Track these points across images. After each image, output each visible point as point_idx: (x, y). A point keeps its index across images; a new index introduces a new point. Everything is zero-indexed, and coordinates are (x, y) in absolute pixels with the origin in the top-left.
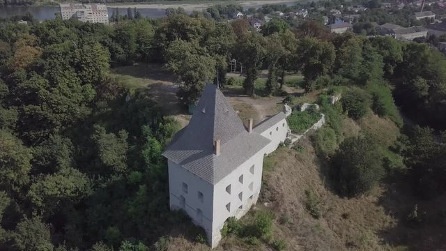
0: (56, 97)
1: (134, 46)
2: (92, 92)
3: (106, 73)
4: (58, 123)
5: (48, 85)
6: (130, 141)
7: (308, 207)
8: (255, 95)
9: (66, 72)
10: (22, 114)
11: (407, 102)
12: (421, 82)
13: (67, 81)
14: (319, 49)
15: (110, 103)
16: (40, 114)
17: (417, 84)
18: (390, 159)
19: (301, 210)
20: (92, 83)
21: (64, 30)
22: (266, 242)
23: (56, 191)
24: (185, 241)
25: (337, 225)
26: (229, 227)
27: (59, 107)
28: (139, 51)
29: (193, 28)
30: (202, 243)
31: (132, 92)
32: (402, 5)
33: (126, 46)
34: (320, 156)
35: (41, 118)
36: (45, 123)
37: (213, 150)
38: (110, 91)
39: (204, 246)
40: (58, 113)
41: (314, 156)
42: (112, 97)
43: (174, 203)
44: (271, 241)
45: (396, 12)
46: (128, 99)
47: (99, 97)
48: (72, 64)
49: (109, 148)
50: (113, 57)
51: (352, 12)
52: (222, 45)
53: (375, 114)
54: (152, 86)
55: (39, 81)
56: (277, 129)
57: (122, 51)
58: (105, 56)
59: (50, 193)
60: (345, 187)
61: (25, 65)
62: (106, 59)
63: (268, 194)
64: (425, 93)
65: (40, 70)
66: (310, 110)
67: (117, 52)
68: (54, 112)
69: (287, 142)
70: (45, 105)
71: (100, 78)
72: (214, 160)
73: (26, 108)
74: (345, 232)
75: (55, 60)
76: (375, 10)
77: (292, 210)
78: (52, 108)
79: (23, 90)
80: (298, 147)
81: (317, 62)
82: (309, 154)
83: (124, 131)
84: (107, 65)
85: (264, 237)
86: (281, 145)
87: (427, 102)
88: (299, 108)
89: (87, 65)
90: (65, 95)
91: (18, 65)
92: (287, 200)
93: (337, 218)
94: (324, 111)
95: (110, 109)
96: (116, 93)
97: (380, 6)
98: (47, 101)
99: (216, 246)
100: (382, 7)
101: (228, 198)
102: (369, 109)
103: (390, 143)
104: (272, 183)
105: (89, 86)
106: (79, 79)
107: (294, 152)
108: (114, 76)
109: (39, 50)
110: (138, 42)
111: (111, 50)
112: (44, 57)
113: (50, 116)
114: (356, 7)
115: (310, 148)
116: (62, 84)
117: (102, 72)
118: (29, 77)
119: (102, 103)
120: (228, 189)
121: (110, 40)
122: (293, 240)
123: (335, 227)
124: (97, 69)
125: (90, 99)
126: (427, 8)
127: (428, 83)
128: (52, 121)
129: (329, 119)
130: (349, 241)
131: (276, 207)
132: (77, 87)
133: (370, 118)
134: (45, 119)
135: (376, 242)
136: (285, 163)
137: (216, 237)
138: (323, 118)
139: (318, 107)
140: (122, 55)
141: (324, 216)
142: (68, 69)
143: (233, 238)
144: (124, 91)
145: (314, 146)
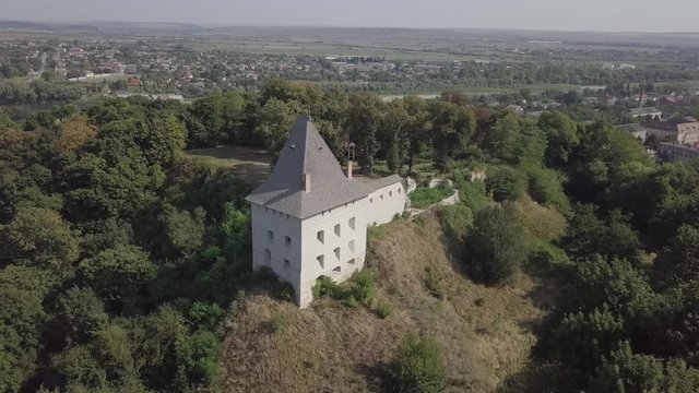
0: (114, 177)
1: (219, 122)
2: (161, 176)
3: (180, 154)
4: (115, 212)
5: (105, 166)
6: (208, 221)
7: (428, 285)
8: (373, 174)
9: (130, 150)
10: (69, 199)
11: (580, 190)
12: (599, 165)
13: (129, 160)
14: (452, 114)
15: (183, 187)
16: (93, 199)
17: (594, 168)
18: (551, 253)
19: (418, 287)
20: (162, 165)
21: (128, 107)
22: (367, 307)
23: (113, 263)
24: (268, 299)
25: (467, 311)
26: (323, 286)
27: (118, 190)
28: (225, 129)
29: (295, 94)
30: (288, 301)
31: (214, 172)
32: (615, 99)
33: (208, 122)
34: (448, 234)
35: (93, 203)
36: (99, 212)
37: (302, 186)
38: (185, 174)
39: (290, 305)
40: (116, 198)
41: (440, 233)
42: (187, 181)
43: (258, 261)
44: (373, 307)
45: (603, 109)
46: (208, 179)
47: (169, 182)
48: (137, 140)
49: (181, 225)
50: (190, 136)
51: (538, 109)
52: (329, 109)
53: (534, 200)
54: (239, 166)
55: (94, 162)
56: (390, 193)
57: (203, 128)
58: (180, 133)
59: (106, 263)
60: (478, 268)
61: (74, 145)
62: (181, 135)
63: (374, 262)
64: (603, 178)
65: (95, 150)
66: (441, 186)
67: (196, 129)
68: (110, 197)
69: (406, 215)
70: (99, 189)
71: (172, 159)
72: (303, 196)
73: (76, 193)
74: (475, 318)
75: (115, 139)
76: (572, 105)
77: (405, 283)
78: (108, 191)
79: (73, 171)
80: (419, 220)
81: (450, 131)
82: (434, 229)
83: (201, 209)
84: (183, 145)
85: (366, 302)
86: (396, 217)
87: (608, 191)
88: (426, 185)
89: (157, 141)
90: (127, 176)
91: (65, 147)
92: (399, 271)
93: (467, 303)
94: (458, 188)
95: (182, 194)
96: (192, 176)
97: (580, 101)
98: (102, 184)
99: (306, 307)
100: (584, 103)
101: (320, 249)
102: (525, 193)
103: (553, 235)
104: (380, 251)
105: (157, 167)
106: (144, 159)
107: (413, 225)
108: (190, 157)
109: (94, 130)
110: (224, 117)
111: (189, 126)
112: (100, 136)
113: (106, 201)
114: (546, 102)
115: (436, 224)
116: (124, 163)
117: (175, 151)
118: (79, 158)
119: (172, 188)
120: (320, 235)
121: (189, 114)
122: (404, 313)
123: (462, 311)
124: (169, 148)
125: (158, 186)
126: (649, 104)
127: (607, 165)
128: (106, 208)
129: (464, 197)
130: (480, 327)
131: (384, 275)
132: (143, 168)
133: (525, 204)
134: (99, 205)
135: (516, 331)
136: (400, 234)
137: (306, 297)
138: (456, 194)
139: (450, 183)
140: (202, 133)
141: (449, 299)
142: (132, 146)
143: (327, 300)
144: (204, 171)
145: (441, 221)
